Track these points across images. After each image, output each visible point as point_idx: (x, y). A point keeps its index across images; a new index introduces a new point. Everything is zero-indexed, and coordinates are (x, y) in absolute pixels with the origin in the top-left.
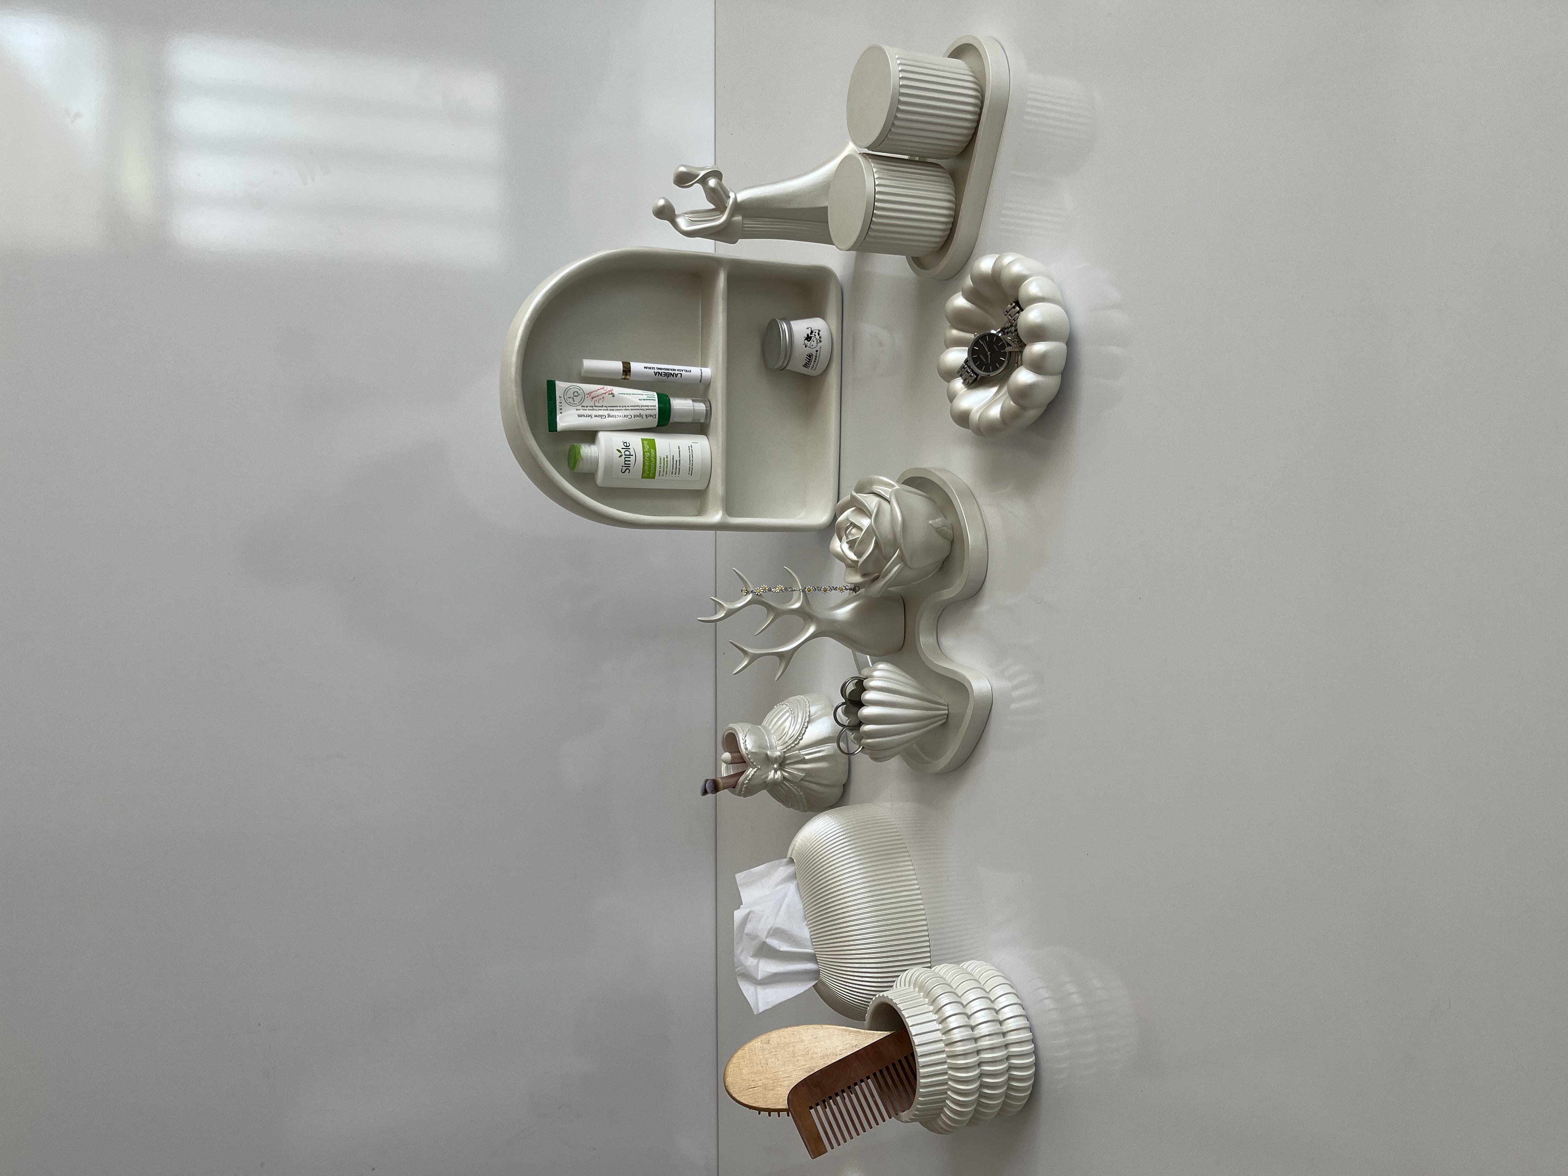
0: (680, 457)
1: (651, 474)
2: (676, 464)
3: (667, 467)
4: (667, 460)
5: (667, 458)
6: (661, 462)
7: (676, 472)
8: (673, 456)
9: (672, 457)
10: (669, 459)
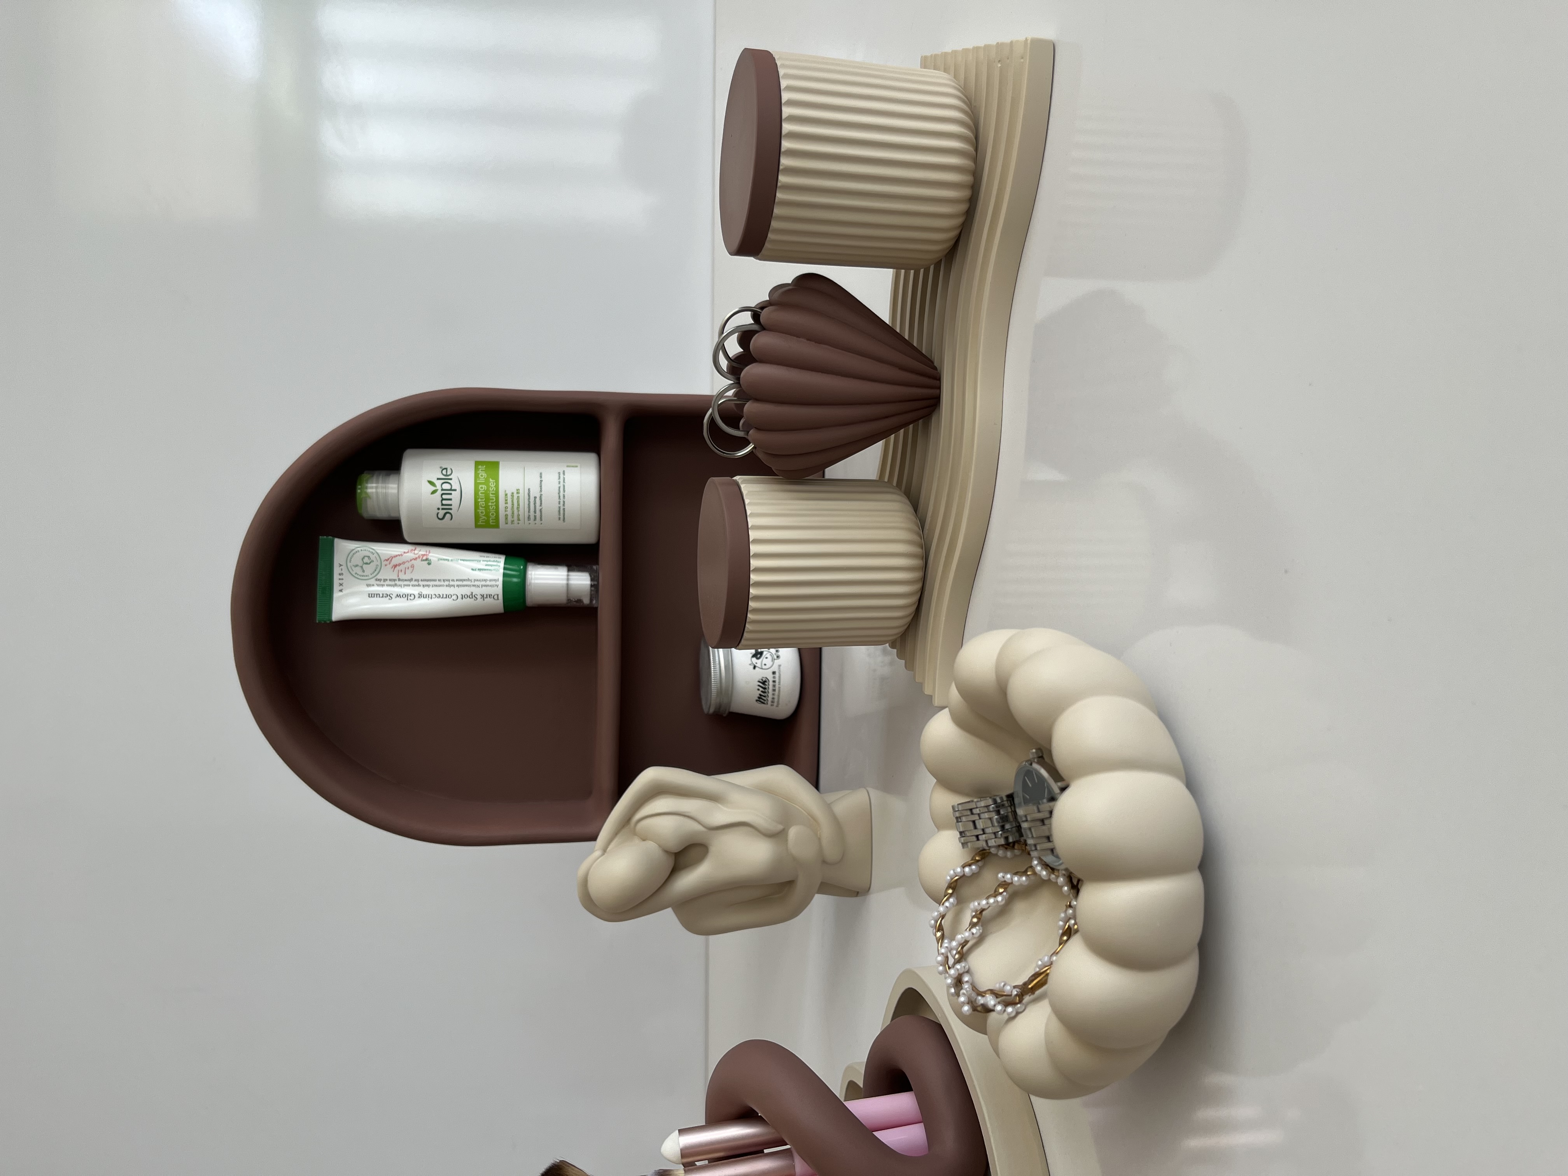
0: (541, 491)
1: (491, 521)
2: (535, 504)
3: (518, 508)
4: (518, 497)
5: (518, 493)
6: (506, 500)
7: (535, 517)
8: (529, 489)
9: (527, 492)
10: (521, 495)
